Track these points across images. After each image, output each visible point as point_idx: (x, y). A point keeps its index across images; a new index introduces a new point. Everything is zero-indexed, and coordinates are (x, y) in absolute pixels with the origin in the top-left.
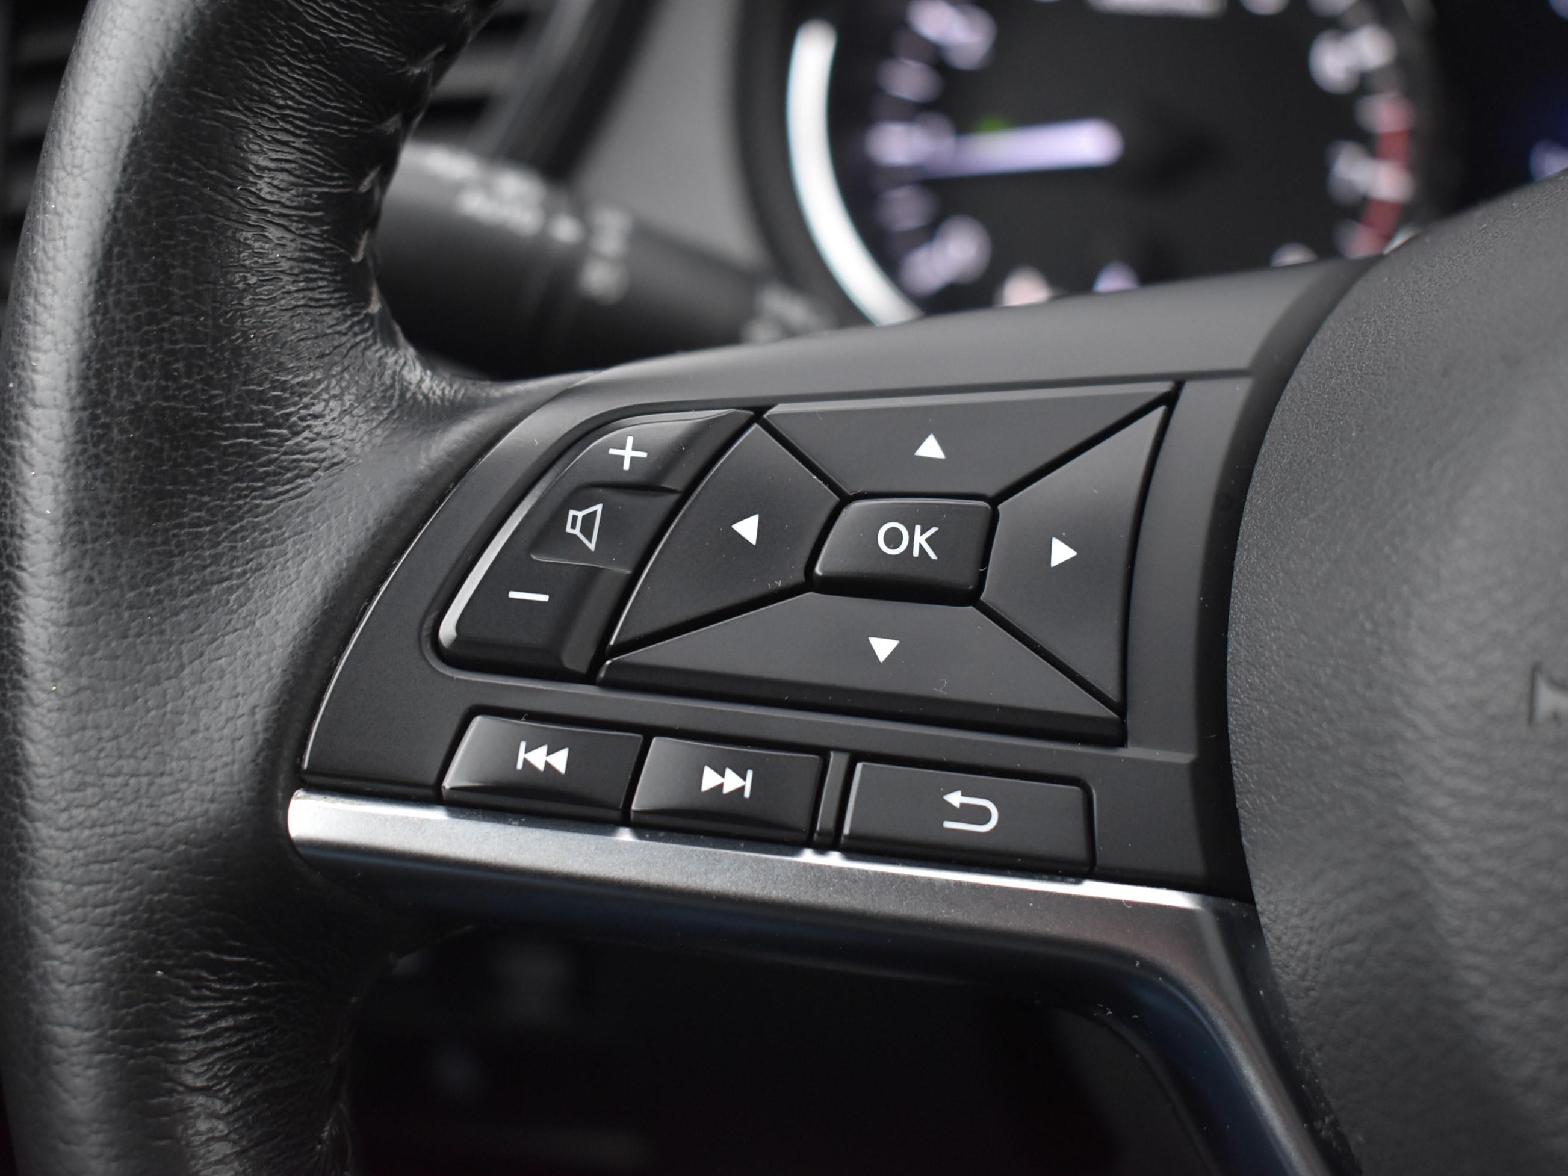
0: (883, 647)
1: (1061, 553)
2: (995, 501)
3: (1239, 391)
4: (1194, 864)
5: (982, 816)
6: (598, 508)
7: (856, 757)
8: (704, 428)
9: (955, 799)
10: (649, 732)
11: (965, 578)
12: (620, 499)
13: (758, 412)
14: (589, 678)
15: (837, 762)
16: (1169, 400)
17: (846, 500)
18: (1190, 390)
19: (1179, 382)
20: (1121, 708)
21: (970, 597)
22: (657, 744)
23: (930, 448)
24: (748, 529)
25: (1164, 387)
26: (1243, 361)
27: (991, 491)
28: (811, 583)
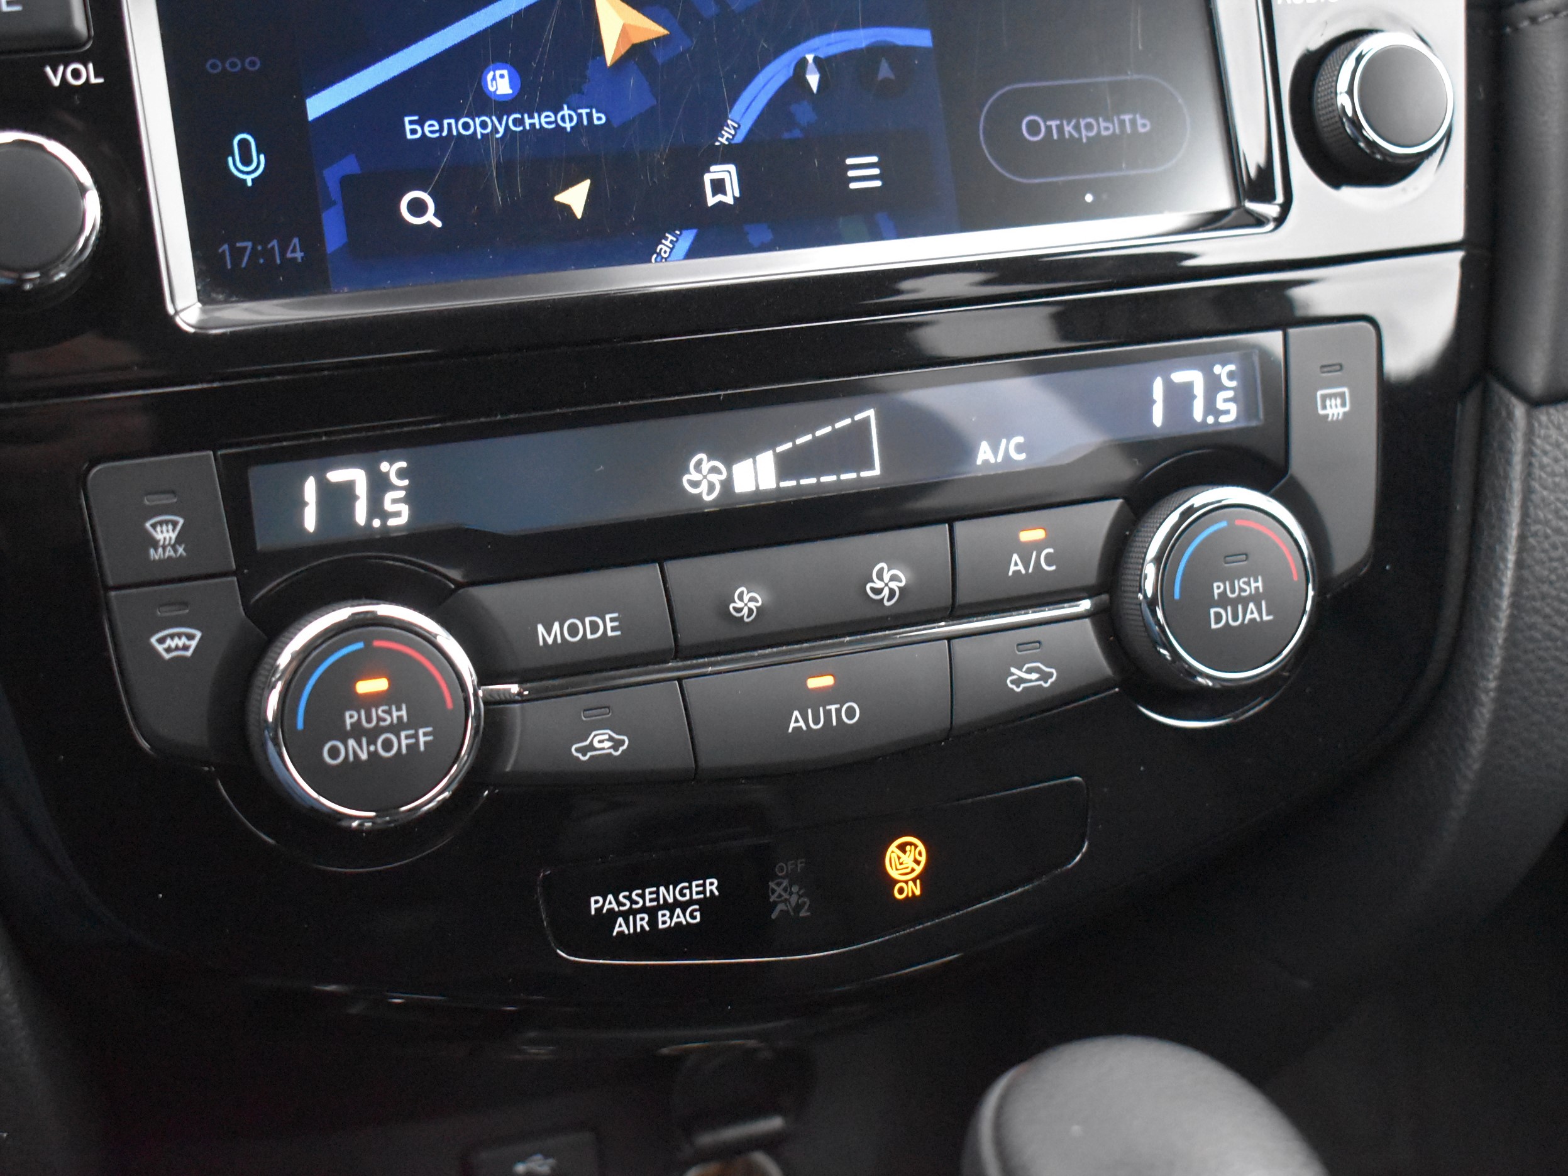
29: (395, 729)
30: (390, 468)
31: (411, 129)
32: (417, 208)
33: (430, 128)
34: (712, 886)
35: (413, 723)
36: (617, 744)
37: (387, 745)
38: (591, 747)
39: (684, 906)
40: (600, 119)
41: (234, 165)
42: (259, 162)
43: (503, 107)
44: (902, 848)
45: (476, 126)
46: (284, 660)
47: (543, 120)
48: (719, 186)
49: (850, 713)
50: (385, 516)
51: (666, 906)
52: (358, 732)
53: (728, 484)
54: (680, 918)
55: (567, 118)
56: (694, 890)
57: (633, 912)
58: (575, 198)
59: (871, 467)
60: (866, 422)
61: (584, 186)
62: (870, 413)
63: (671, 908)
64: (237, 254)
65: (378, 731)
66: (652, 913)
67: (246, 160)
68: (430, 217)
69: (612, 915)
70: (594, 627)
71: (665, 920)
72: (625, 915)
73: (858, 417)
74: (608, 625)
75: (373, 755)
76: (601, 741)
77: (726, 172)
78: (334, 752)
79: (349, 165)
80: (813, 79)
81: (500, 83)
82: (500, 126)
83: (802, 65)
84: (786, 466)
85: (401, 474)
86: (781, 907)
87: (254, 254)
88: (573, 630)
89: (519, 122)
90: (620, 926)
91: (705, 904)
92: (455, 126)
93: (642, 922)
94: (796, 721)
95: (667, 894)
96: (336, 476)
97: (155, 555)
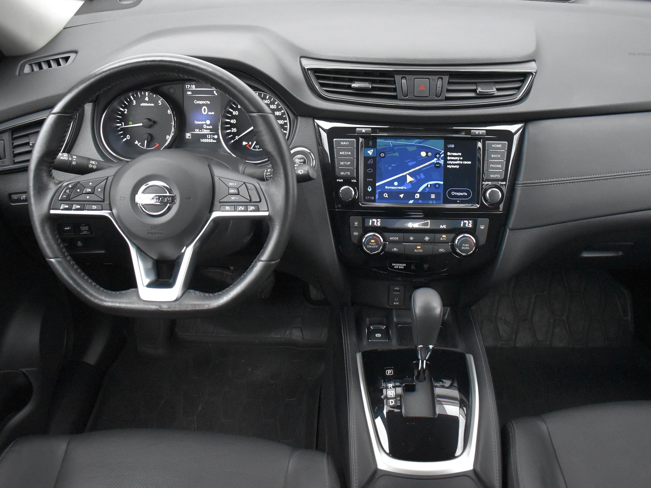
0: (88, 197)
1: (99, 190)
2: (95, 187)
3: (113, 177)
4: (109, 209)
5: (95, 207)
6: (69, 190)
7: (87, 204)
8: (75, 184)
9: (93, 206)
10: (73, 204)
11: (92, 192)
12: (70, 189)
13: (79, 182)
14: (69, 201)
15: (85, 205)
16: (107, 179)
17: (85, 188)
18: (109, 177)
19: (108, 177)
20: (104, 199)
21: (93, 193)
22: (74, 205)
23: (91, 184)
24: (78, 190)
25: (107, 178)
26: (113, 175)
27: (95, 186)
28: (83, 194)
29: (374, 245)
30: (379, 220)
31: (386, 187)
32: (386, 195)
33: (388, 188)
34: (405, 265)
35: (376, 245)
36: (397, 250)
37: (373, 247)
38: (394, 250)
39: (402, 266)
40: (405, 188)
41: (368, 189)
42: (371, 189)
43: (395, 186)
44: (426, 265)
45: (393, 188)
46: (366, 236)
47: (400, 188)
48: (417, 196)
49: (421, 251)
50: (377, 224)
51: (400, 266)
52: (371, 245)
53: (413, 226)
54: (401, 267)
55: (402, 188)
56: (403, 265)
57: (397, 266)
58: (402, 196)
59: (428, 226)
60: (428, 222)
61: (403, 195)
62: (429, 221)
63: (401, 266)
64: (367, 198)
65: (372, 245)
66: (399, 266)
67: (370, 189)
68: (387, 196)
69: (394, 266)
70: (396, 238)
71: (400, 267)
72: (396, 266)
73: (428, 221)
74: (397, 238)
75: (372, 247)
76: (395, 249)
77: (418, 195)
78: (368, 246)
79: (380, 190)
80: (429, 186)
81: (396, 183)
82: (395, 188)
83: (428, 185)
84: (419, 225)
85: (380, 221)
86: (412, 268)
87: (369, 198)
88: (394, 238)
89: (397, 188)
90: (395, 267)
91: (404, 267)
92: (390, 187)
93: (397, 267)
94: (415, 251)
95: (400, 265)
96: (373, 220)
97: (355, 225)
